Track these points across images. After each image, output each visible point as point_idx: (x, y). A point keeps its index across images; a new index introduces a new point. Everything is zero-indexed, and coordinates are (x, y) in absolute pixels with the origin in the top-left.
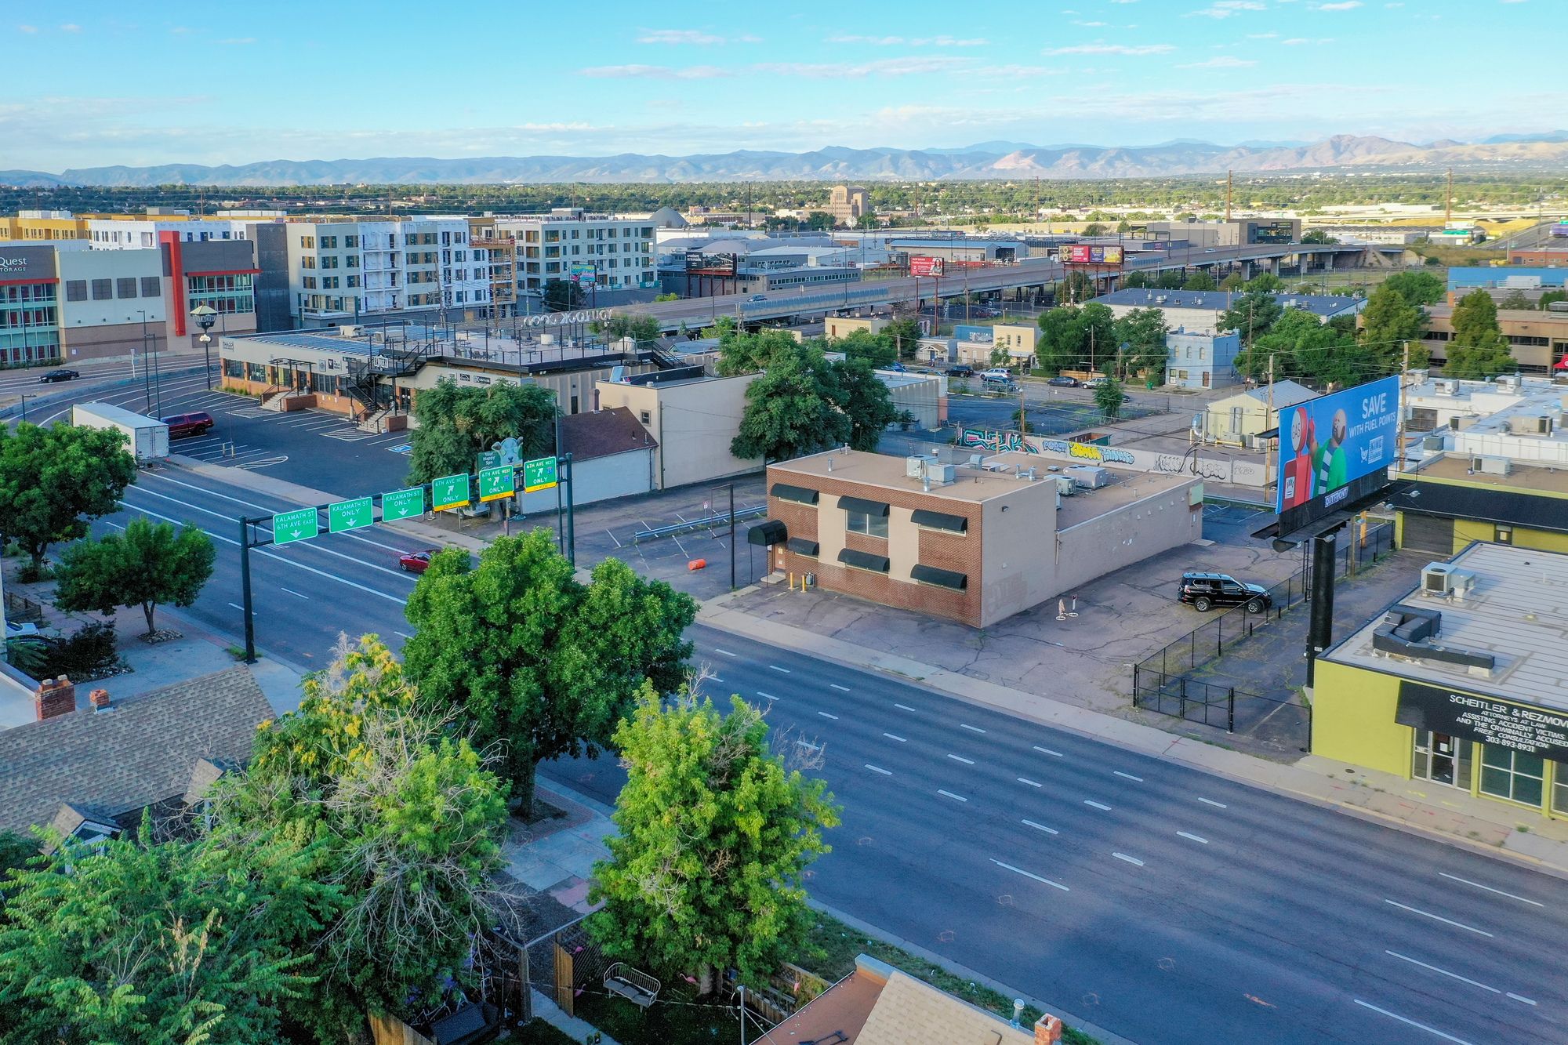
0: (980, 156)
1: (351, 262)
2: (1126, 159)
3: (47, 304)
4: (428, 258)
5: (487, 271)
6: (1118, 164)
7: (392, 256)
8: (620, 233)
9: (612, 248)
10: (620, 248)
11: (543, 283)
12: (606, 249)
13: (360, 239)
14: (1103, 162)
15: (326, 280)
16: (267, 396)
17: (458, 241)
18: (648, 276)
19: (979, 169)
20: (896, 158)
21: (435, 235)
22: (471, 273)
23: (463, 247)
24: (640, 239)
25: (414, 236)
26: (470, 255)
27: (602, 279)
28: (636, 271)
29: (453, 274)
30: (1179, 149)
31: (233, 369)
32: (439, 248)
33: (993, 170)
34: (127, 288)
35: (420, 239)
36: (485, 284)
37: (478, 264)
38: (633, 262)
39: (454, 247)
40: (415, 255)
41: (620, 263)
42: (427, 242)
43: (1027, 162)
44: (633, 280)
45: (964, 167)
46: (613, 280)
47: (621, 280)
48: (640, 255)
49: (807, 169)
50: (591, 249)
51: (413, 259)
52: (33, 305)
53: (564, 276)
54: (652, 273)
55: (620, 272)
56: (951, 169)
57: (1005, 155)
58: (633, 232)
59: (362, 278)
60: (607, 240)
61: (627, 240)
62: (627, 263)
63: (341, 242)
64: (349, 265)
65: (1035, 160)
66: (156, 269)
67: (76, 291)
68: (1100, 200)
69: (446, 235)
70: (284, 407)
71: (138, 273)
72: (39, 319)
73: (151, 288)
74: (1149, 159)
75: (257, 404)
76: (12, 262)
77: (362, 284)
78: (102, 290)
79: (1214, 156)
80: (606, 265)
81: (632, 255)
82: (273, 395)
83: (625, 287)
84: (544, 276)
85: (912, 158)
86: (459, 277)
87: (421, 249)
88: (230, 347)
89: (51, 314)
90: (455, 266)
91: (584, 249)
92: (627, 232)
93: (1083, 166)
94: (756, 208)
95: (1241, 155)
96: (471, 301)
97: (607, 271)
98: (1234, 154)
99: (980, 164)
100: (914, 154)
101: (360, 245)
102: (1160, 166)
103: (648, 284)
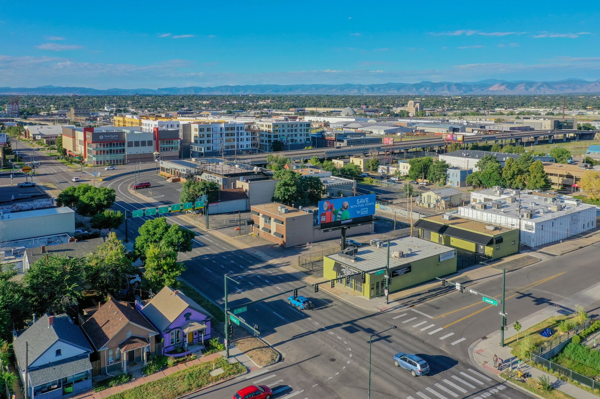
0: (484, 85)
1: (208, 136)
2: (545, 86)
3: (122, 148)
4: (232, 135)
5: (250, 139)
6: (542, 88)
7: (221, 134)
8: (299, 126)
9: (296, 130)
10: (298, 130)
11: (272, 141)
12: (294, 131)
13: (211, 129)
14: (535, 88)
15: (201, 141)
16: (168, 178)
17: (241, 129)
18: (308, 139)
19: (483, 90)
20: (449, 86)
21: (234, 128)
22: (245, 139)
23: (243, 131)
24: (306, 128)
25: (228, 128)
26: (245, 134)
27: (292, 140)
28: (304, 138)
29: (240, 139)
30: (569, 83)
31: (163, 169)
32: (236, 132)
33: (488, 91)
34: (143, 144)
35: (230, 129)
36: (249, 143)
37: (247, 137)
38: (303, 135)
39: (240, 131)
40: (228, 134)
41: (298, 135)
42: (232, 130)
43: (503, 87)
44: (303, 141)
45: (477, 89)
46: (296, 141)
47: (298, 141)
48: (305, 133)
49: (414, 90)
50: (289, 131)
51: (227, 135)
52: (119, 148)
53: (279, 139)
54: (309, 139)
55: (298, 138)
56: (471, 90)
57: (494, 85)
58: (303, 125)
59: (211, 141)
60: (294, 128)
61: (301, 128)
62: (301, 135)
63: (206, 130)
64: (208, 137)
65: (506, 87)
66: (152, 138)
67: (130, 144)
68: (522, 105)
69: (238, 128)
70: (171, 181)
71: (146, 139)
72: (120, 152)
73: (150, 143)
74: (555, 86)
75: (166, 179)
76: (114, 136)
77: (211, 142)
78: (137, 144)
79: (585, 85)
80: (294, 136)
81: (303, 132)
82: (170, 177)
83: (299, 143)
84: (273, 139)
85: (456, 86)
86: (241, 141)
87: (230, 132)
88: (162, 163)
89: (124, 151)
90: (240, 137)
91: (286, 131)
92: (301, 125)
93: (527, 89)
94: (386, 107)
95: (596, 85)
96: (245, 148)
97: (295, 138)
98: (593, 84)
99: (483, 88)
100: (457, 85)
101: (211, 131)
102: (560, 89)
103: (307, 142)
